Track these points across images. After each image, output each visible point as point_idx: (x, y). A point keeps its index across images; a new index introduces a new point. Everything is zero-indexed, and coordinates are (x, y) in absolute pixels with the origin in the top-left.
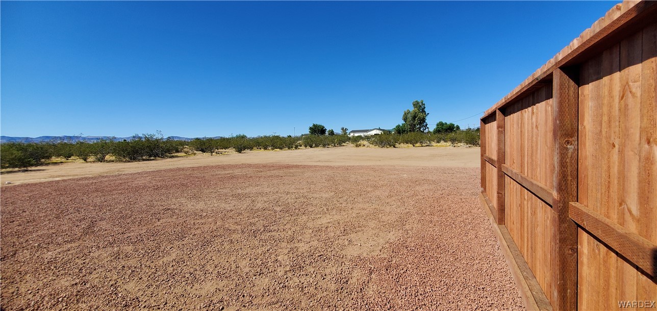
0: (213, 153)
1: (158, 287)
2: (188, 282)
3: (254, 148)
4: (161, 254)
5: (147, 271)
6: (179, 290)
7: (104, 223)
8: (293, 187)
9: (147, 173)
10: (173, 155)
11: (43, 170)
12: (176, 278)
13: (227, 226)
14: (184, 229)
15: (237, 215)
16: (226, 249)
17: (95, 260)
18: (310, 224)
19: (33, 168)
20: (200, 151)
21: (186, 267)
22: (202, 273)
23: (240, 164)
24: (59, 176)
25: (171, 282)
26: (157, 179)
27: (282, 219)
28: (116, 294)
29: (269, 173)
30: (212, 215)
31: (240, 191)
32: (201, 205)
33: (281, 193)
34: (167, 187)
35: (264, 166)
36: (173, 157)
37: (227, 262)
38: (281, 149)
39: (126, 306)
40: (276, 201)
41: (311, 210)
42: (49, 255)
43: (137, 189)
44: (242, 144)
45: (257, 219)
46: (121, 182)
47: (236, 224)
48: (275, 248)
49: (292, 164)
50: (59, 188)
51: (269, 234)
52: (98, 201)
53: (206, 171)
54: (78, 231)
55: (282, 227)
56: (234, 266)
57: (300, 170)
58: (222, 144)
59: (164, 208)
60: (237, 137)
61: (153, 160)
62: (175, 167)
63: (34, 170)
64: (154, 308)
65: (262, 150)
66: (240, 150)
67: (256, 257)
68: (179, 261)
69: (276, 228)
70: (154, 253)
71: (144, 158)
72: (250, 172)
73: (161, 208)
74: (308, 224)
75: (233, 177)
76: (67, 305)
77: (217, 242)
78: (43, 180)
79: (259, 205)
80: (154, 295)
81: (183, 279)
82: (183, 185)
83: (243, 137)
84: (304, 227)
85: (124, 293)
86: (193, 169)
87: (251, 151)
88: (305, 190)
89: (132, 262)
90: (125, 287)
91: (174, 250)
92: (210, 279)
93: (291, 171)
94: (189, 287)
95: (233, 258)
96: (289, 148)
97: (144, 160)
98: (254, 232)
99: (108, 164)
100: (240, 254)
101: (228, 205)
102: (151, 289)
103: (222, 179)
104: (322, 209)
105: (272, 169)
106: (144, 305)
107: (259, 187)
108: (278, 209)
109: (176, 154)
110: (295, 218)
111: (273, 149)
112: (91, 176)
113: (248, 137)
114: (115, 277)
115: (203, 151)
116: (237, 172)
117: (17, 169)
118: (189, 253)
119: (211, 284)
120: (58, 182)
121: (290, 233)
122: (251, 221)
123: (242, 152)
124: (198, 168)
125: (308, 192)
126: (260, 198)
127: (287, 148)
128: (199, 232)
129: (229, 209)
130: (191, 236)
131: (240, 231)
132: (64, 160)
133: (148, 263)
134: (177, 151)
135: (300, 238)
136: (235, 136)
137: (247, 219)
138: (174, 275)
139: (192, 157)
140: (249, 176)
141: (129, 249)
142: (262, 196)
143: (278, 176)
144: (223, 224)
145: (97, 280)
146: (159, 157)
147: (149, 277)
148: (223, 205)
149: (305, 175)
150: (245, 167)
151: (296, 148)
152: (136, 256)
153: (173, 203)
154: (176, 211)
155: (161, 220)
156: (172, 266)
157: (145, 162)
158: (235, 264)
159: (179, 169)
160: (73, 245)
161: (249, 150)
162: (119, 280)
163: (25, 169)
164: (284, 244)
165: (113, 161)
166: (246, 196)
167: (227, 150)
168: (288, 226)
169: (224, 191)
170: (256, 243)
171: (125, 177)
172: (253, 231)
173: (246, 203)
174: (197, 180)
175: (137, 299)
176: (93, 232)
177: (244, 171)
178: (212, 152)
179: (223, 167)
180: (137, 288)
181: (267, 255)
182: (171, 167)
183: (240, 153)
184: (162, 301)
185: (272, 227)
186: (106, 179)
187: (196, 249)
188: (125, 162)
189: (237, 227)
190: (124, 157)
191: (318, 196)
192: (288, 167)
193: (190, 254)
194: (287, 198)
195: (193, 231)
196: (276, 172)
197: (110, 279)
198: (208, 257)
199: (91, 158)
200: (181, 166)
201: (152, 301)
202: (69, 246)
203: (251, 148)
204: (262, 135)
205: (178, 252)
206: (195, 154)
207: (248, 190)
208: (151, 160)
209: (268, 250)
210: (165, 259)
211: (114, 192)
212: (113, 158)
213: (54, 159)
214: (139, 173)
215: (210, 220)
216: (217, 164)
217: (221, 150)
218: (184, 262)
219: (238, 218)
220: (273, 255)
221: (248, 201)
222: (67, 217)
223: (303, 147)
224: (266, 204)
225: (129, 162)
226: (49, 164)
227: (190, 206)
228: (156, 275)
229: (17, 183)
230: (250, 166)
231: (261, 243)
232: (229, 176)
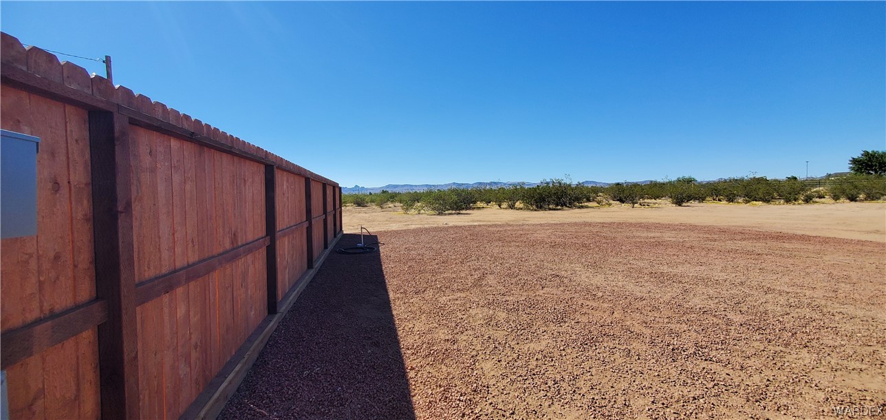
0: (636, 205)
1: (512, 382)
2: (548, 394)
3: (708, 199)
4: (530, 337)
5: (509, 354)
6: (533, 402)
7: (491, 277)
8: (786, 279)
9: (549, 225)
10: (583, 204)
11: (469, 214)
12: (536, 381)
13: (628, 323)
14: (568, 309)
15: (649, 309)
16: (617, 363)
17: (471, 319)
18: (822, 377)
19: (464, 212)
20: (618, 200)
21: (552, 368)
22: (570, 388)
23: (677, 223)
24: (478, 221)
25: (528, 382)
26: (557, 233)
27: (742, 343)
28: (472, 369)
29: (730, 245)
30: (610, 298)
31: (665, 269)
32: (598, 280)
33: (751, 288)
34: (564, 246)
35: (723, 231)
36: (582, 207)
37: (612, 387)
38: (767, 201)
39: (475, 391)
40: (735, 300)
41: (831, 343)
42: (443, 299)
43: (533, 244)
44: (684, 192)
45: (685, 327)
46: (522, 232)
47: (644, 325)
48: (713, 400)
49: (790, 232)
50: (473, 233)
51: (704, 364)
52: (496, 250)
53: (620, 230)
54: (470, 281)
55: (740, 360)
56: (620, 400)
57: (811, 247)
58: (654, 191)
59: (553, 273)
60: (679, 180)
61: (560, 209)
62: (581, 220)
63: (464, 214)
64: (500, 411)
65: (724, 202)
66: (679, 202)
67: (665, 402)
68: (547, 356)
69: (724, 358)
70: (523, 331)
71: (551, 206)
72: (692, 238)
73: (550, 272)
74: (816, 376)
75: (658, 244)
76: (434, 361)
77: (605, 345)
78: (467, 224)
79: (696, 300)
80: (505, 392)
81: (543, 387)
82: (584, 246)
83: (690, 181)
84: (802, 378)
85: (480, 372)
86: (603, 225)
87: (702, 204)
88: (819, 293)
89: (499, 335)
90: (483, 365)
91: (546, 337)
92: (579, 405)
93: (787, 245)
94: (547, 404)
95: (624, 385)
96: (788, 201)
97: (550, 209)
98: (673, 349)
99: (517, 211)
100: (637, 383)
101: (638, 289)
102: (505, 382)
103: (640, 245)
104: (871, 349)
105: (738, 237)
106: (490, 401)
107: (703, 268)
108: (738, 318)
109: (586, 204)
110: (778, 349)
111: (747, 202)
112: (500, 223)
113: (699, 180)
114: (478, 347)
115: (622, 201)
116: (668, 236)
117: (454, 212)
118: (562, 348)
119: (577, 415)
120: (475, 226)
121: (756, 378)
122: (673, 326)
123: (684, 204)
124: (611, 224)
125: (827, 298)
126: (701, 289)
127: (782, 201)
128: (584, 319)
129: (639, 295)
130: (573, 322)
131: (648, 340)
132: (485, 205)
133: (513, 343)
134: (589, 200)
135: (784, 401)
136: (674, 179)
137: (666, 320)
138: (534, 374)
139: (606, 208)
140: (688, 245)
141: (502, 315)
142: (707, 286)
143: (748, 253)
144: (623, 318)
145: (464, 343)
146: (566, 206)
147: (508, 363)
148: (631, 287)
149: (826, 258)
150: (684, 230)
151: (808, 200)
152: (505, 328)
153: (565, 269)
154: (566, 281)
155: (545, 289)
156: (537, 359)
157: (551, 212)
158: (623, 398)
159: (586, 224)
160: (463, 295)
161: (697, 201)
162: (480, 353)
163: (458, 212)
164: (736, 401)
165: (522, 209)
166: (674, 279)
167: (658, 201)
168: (754, 363)
169: (641, 264)
170: (673, 372)
171: (527, 227)
172: (671, 347)
173: (669, 293)
174: (604, 241)
175: (488, 387)
176: (480, 285)
177: (680, 236)
178: (634, 203)
179: (647, 227)
180: (492, 373)
181: (691, 407)
182: (577, 220)
183: (680, 205)
184: (511, 406)
185: (714, 353)
186: (511, 228)
187: (573, 345)
188: (532, 210)
189: (644, 330)
190: (531, 205)
191: (860, 313)
192: (780, 237)
193: (564, 350)
194: (764, 300)
195: (578, 316)
196: (748, 245)
197: (473, 347)
198: (586, 365)
199: (504, 205)
200: (589, 220)
201: (500, 400)
202: (459, 294)
203: (701, 199)
204: (726, 177)
205: (549, 341)
206: (610, 205)
207: (679, 270)
208: (557, 210)
209: (694, 398)
210: (532, 345)
211: (513, 244)
212: (522, 206)
213: (479, 204)
214: (541, 225)
215: (605, 305)
216: (639, 221)
217: (649, 201)
218: (552, 360)
219: (650, 314)
220: (704, 414)
221: (677, 289)
222: (468, 264)
223: (828, 199)
224: (710, 302)
225: (536, 210)
226: (474, 208)
227: (585, 277)
228: (516, 364)
229: (451, 224)
230: (693, 228)
231: (683, 377)
232: (652, 240)
